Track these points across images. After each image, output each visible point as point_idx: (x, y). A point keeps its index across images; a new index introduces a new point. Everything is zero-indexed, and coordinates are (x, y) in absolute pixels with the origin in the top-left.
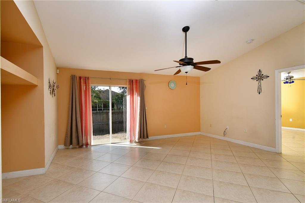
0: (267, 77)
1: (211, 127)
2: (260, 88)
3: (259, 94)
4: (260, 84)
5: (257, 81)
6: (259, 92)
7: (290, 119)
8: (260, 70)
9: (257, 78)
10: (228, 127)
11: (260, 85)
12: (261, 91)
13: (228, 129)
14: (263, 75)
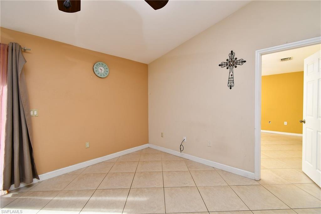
0: (243, 62)
1: (162, 137)
2: (232, 79)
3: (231, 88)
4: (231, 73)
5: (227, 68)
6: (231, 86)
7: (285, 122)
8: (232, 52)
9: (227, 64)
10: (185, 138)
11: (232, 75)
12: (233, 84)
13: (185, 141)
14: (237, 60)
